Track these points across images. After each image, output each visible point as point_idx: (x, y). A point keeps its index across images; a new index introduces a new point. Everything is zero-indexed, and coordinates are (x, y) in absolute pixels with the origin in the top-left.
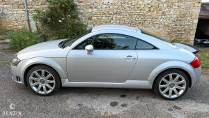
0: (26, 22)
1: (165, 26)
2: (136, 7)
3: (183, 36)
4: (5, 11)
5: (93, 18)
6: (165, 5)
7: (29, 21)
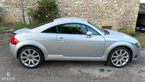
0: (22, 17)
1: (116, 19)
2: (97, 6)
3: (128, 26)
4: (7, 10)
5: (69, 14)
6: (116, 5)
7: (24, 16)
